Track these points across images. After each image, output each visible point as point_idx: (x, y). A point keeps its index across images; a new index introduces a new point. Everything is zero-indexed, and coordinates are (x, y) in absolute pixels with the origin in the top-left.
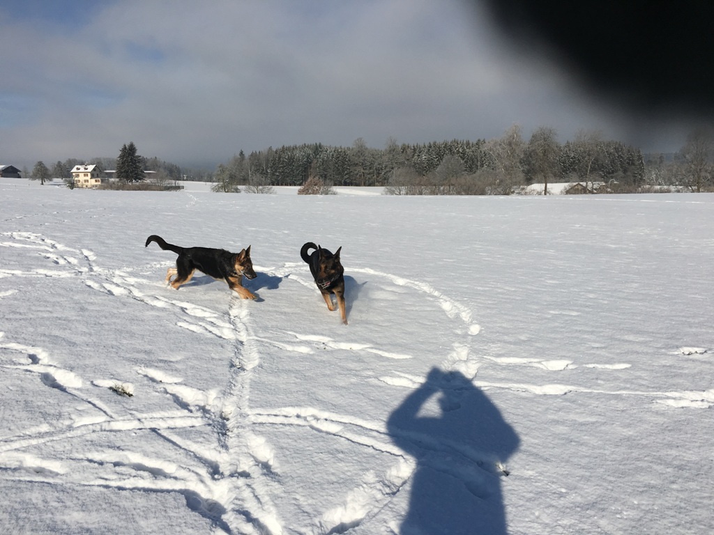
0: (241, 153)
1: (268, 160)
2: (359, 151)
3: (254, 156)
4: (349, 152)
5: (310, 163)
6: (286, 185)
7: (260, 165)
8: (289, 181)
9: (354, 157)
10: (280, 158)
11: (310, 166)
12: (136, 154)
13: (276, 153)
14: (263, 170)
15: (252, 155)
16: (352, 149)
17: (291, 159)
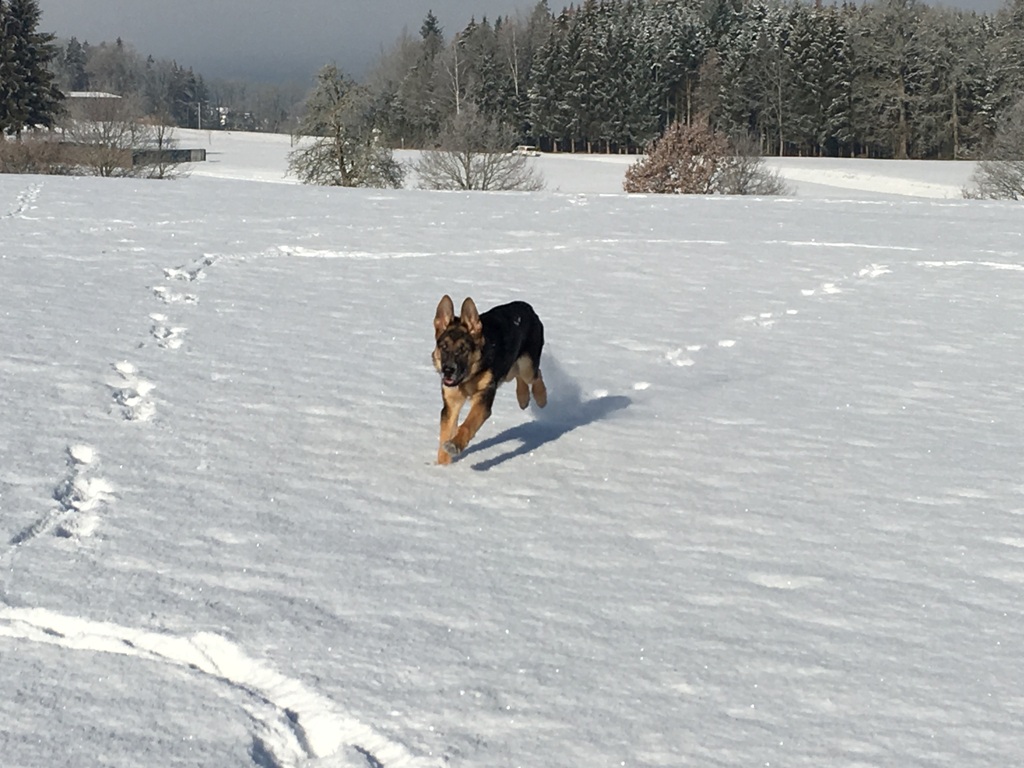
0: (430, 27)
1: (529, 53)
2: (890, 20)
3: (477, 36)
4: (848, 22)
5: (695, 64)
6: (595, 150)
7: (499, 70)
8: (608, 135)
9: (869, 42)
10: (575, 44)
11: (696, 76)
12: (38, 30)
13: (563, 25)
14: (510, 90)
15: (469, 33)
16: (865, 11)
17: (621, 49)
